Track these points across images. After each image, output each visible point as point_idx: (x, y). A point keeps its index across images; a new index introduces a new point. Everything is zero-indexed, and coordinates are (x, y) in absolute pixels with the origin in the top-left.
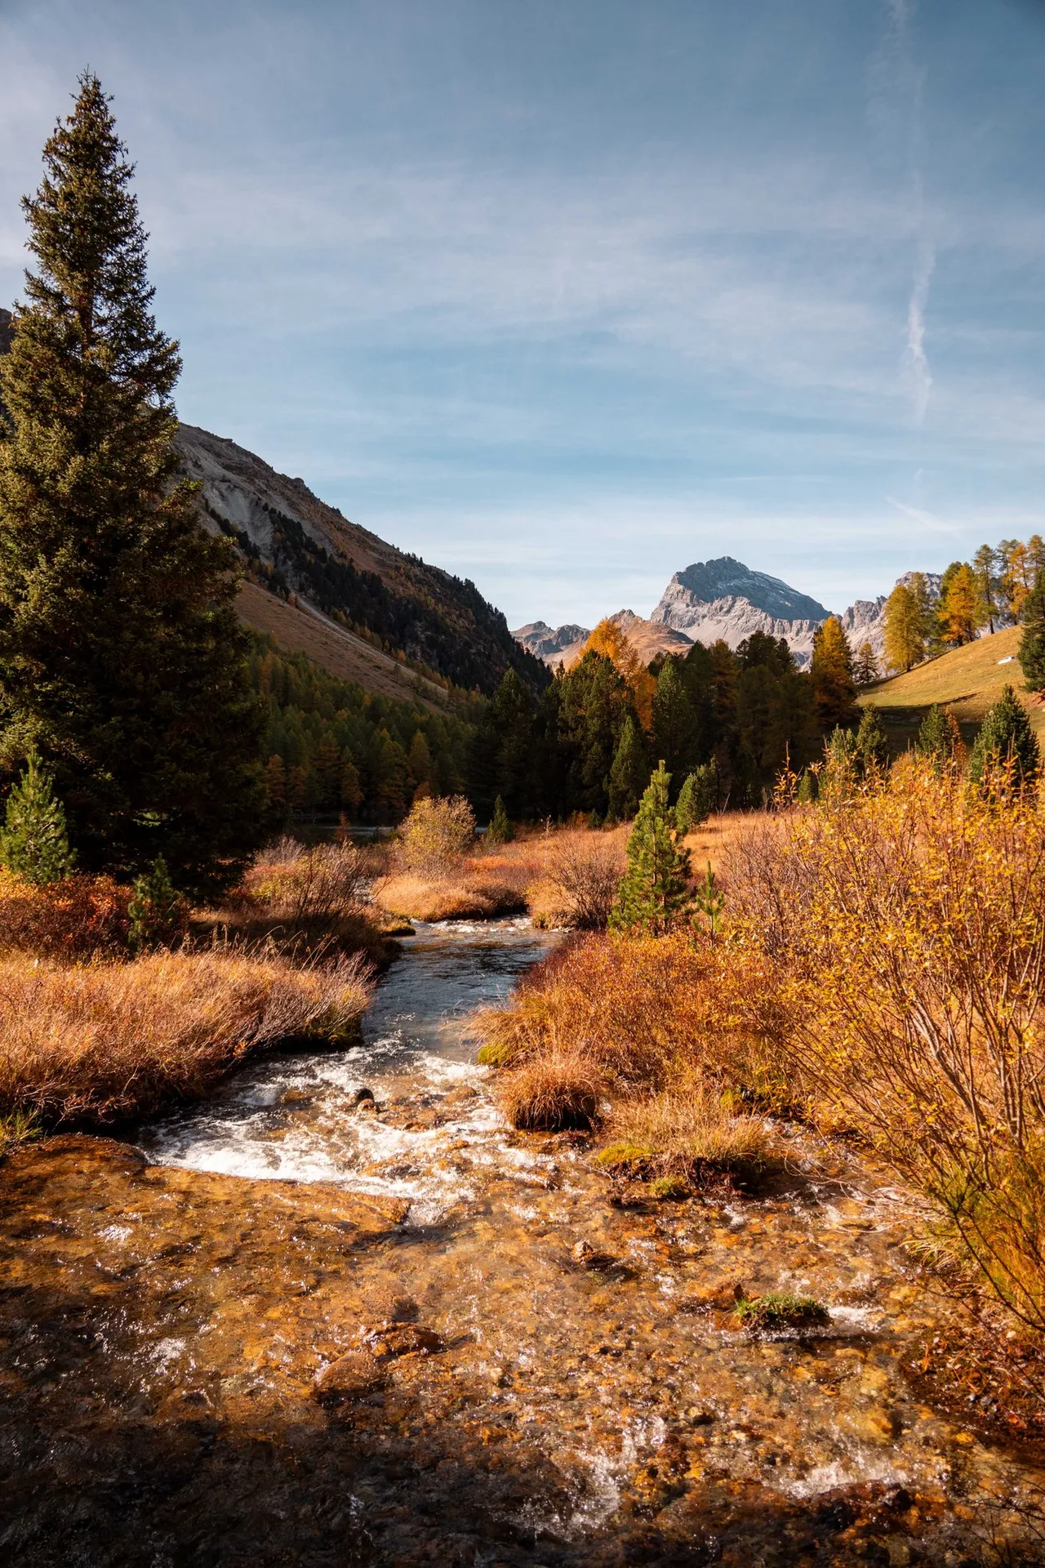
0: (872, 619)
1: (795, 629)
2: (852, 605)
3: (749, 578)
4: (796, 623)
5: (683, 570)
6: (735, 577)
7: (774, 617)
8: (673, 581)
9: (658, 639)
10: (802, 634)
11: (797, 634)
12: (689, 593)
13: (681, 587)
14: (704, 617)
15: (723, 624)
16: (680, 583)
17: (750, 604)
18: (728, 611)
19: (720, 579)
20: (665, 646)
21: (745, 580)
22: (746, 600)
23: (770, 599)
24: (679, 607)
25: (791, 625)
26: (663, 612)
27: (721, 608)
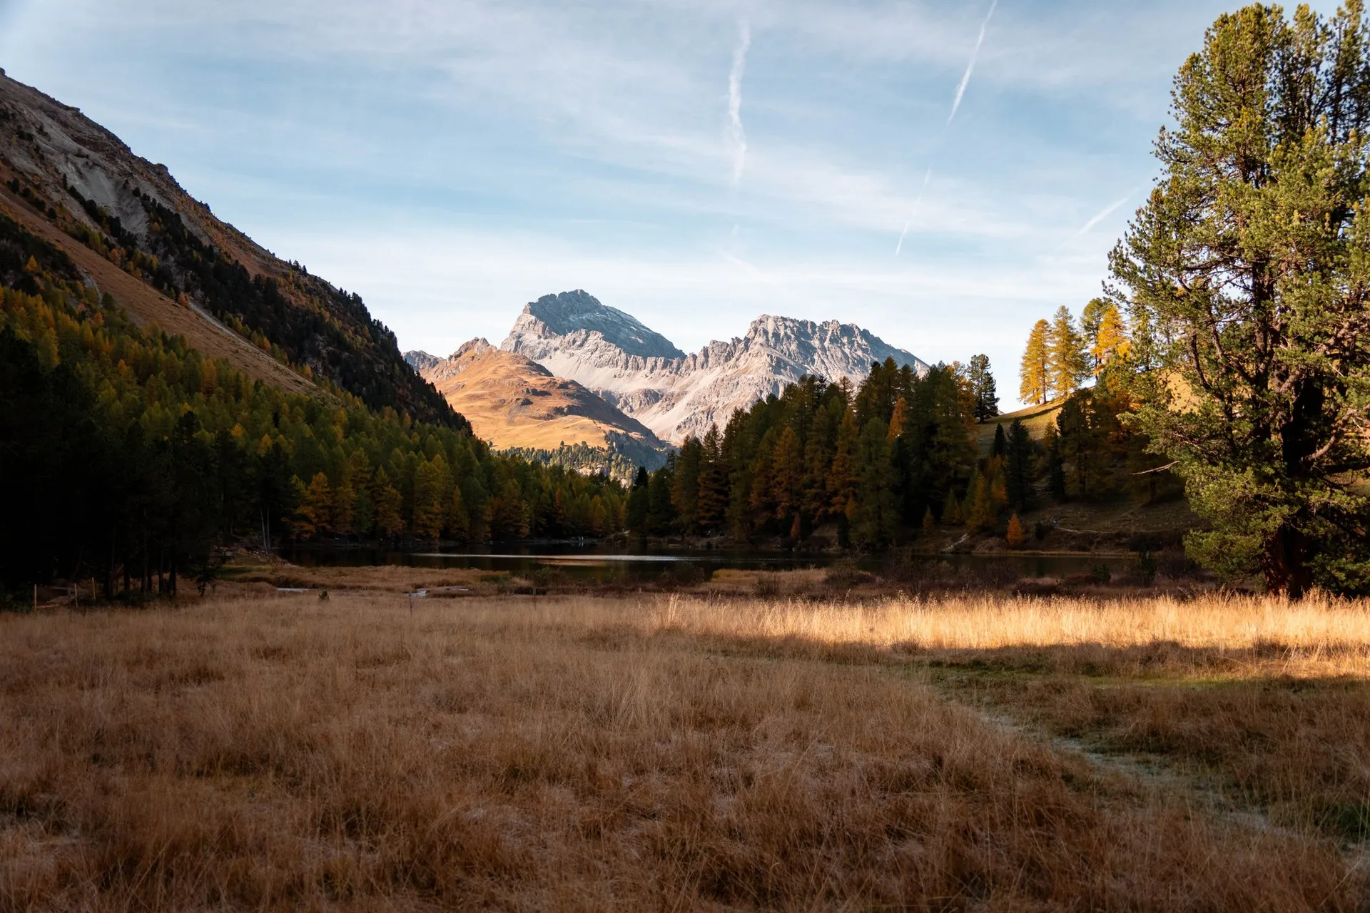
0: (726, 360)
1: (649, 365)
2: (707, 344)
3: (602, 312)
4: (651, 360)
5: (535, 300)
6: (587, 311)
7: (629, 354)
8: (525, 310)
9: (517, 369)
10: (656, 372)
11: (652, 371)
12: (541, 324)
13: (533, 318)
14: (556, 349)
15: (575, 358)
16: (532, 313)
17: (604, 339)
18: (581, 345)
19: (572, 311)
20: (525, 378)
21: (597, 314)
22: (600, 335)
23: (622, 335)
24: (531, 338)
25: (645, 362)
26: (514, 342)
27: (574, 342)
